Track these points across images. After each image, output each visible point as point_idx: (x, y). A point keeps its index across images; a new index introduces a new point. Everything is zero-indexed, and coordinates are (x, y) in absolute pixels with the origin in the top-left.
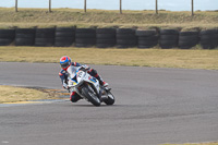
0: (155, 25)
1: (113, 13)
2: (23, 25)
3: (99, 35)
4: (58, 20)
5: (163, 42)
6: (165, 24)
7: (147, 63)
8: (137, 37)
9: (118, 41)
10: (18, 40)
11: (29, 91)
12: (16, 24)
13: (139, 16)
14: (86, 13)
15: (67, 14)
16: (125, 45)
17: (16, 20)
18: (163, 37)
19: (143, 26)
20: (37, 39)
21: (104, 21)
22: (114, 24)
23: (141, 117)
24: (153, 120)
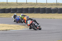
0: (56, 7)
1: (44, 4)
2: (19, 7)
3: (41, 10)
4: (29, 6)
5: (59, 12)
6: (59, 7)
7: (54, 18)
8: (51, 10)
9: (46, 11)
10: (18, 11)
11: (21, 26)
12: (17, 7)
13: (52, 4)
14: (37, 4)
15: (31, 4)
16: (48, 13)
17: (17, 6)
18: (59, 10)
19: (53, 7)
20: (23, 11)
21: (42, 6)
22: (45, 7)
23: (52, 33)
24: (56, 34)
